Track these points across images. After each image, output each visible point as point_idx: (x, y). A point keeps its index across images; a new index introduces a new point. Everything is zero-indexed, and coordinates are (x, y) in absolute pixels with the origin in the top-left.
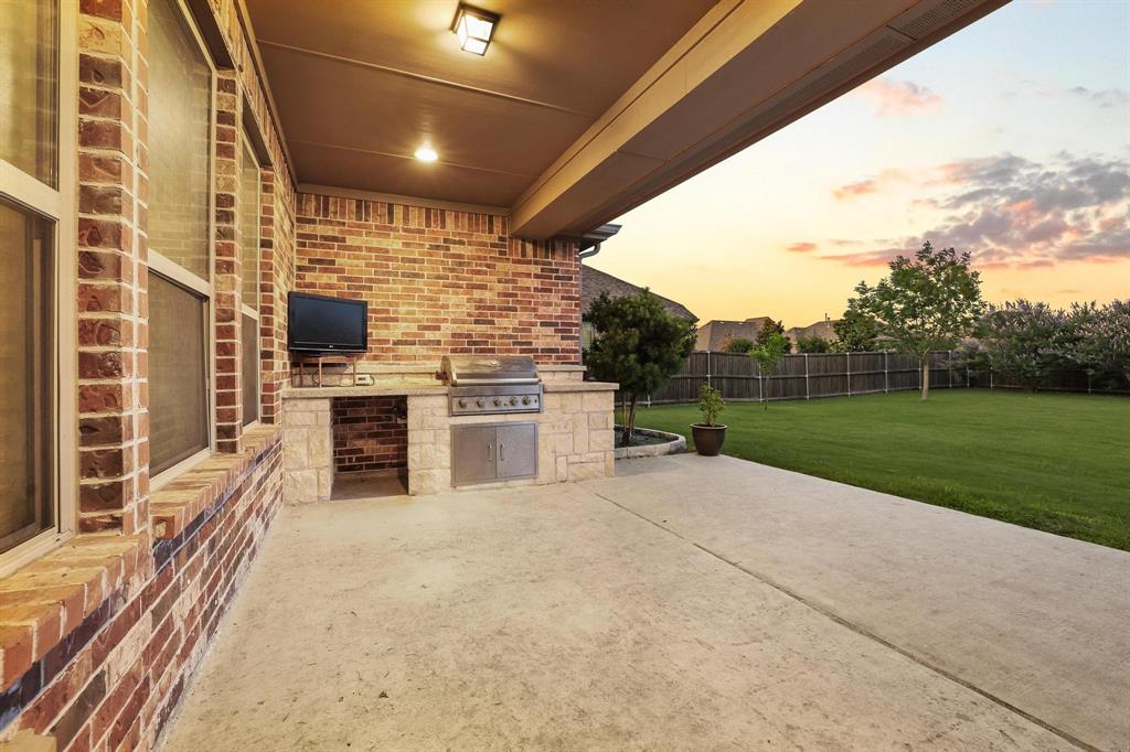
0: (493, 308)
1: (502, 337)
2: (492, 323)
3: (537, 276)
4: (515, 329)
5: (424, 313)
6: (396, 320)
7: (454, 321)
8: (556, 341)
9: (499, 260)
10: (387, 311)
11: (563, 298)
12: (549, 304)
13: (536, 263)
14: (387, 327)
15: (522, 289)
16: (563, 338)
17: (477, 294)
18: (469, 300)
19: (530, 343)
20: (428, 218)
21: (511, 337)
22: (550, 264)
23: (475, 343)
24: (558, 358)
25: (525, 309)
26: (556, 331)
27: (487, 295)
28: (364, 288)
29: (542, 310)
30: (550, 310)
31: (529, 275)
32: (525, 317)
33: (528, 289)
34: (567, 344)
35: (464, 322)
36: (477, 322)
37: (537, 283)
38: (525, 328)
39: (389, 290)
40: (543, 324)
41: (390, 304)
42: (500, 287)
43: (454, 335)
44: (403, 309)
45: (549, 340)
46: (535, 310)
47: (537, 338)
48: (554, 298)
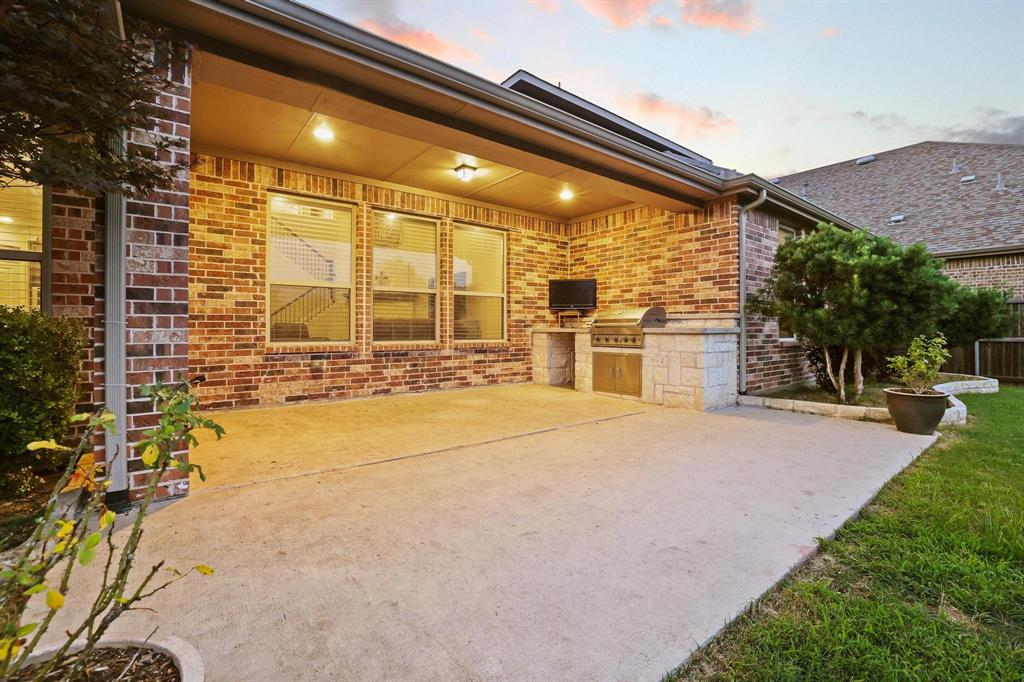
0: (664, 272)
1: (671, 293)
2: (664, 283)
3: (697, 240)
4: (680, 286)
5: (624, 281)
6: (610, 288)
7: (640, 285)
8: (714, 293)
9: (669, 233)
10: (605, 283)
11: (720, 254)
12: (708, 261)
13: (696, 229)
14: (606, 293)
15: (685, 253)
16: (721, 290)
17: (654, 263)
18: (649, 269)
19: (692, 296)
20: (625, 218)
21: (677, 292)
22: (709, 226)
23: (653, 299)
24: (716, 307)
25: (688, 269)
26: (714, 284)
27: (661, 263)
28: (596, 270)
29: (702, 267)
30: (710, 267)
31: (690, 240)
32: (688, 275)
33: (691, 251)
34: (723, 295)
35: (646, 284)
36: (654, 284)
37: (697, 245)
38: (689, 284)
39: (607, 269)
40: (703, 279)
41: (607, 278)
42: (669, 255)
43: (640, 295)
44: (613, 281)
45: (708, 292)
46: (696, 268)
47: (698, 291)
48: (712, 255)
